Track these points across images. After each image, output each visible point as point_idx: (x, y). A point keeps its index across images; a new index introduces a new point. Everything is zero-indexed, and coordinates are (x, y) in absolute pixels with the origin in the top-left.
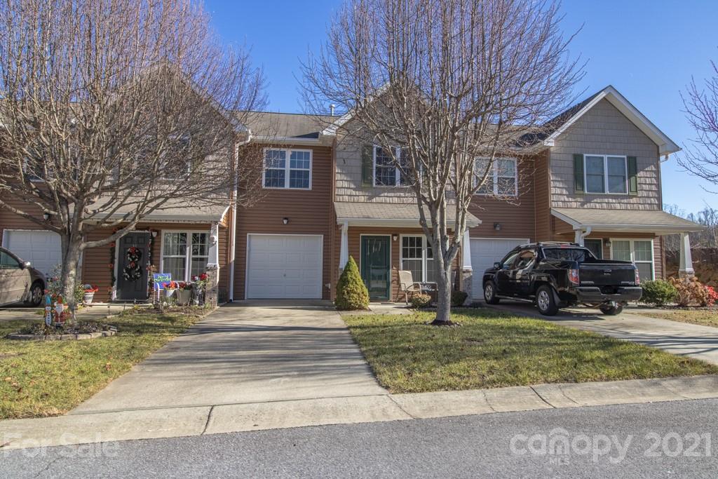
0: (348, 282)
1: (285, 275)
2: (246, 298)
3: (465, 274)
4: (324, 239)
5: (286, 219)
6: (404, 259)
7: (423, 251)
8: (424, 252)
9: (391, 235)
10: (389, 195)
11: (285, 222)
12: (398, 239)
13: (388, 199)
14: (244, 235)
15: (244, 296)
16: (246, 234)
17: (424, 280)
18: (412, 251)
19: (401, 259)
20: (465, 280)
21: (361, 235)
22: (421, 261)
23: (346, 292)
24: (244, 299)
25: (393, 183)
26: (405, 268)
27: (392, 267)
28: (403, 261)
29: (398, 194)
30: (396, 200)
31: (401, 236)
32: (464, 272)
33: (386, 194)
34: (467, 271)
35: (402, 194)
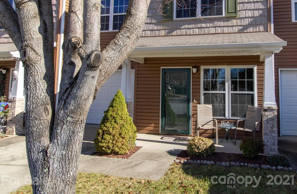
3: (267, 113)
6: (206, 92)
7: (227, 84)
10: (190, 26)
12: (198, 71)
13: (188, 32)
17: (227, 115)
19: (202, 92)
20: (267, 120)
21: (162, 68)
22: (224, 94)
25: (194, 14)
26: (206, 102)
27: (193, 101)
28: (204, 94)
29: (199, 25)
30: (197, 31)
31: (202, 68)
32: (265, 110)
33: (186, 26)
34: (270, 109)
35: (204, 25)
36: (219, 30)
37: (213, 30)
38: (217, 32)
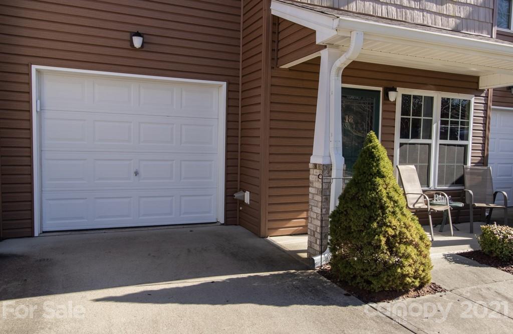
0: (383, 208)
1: (136, 173)
2: (36, 234)
4: (228, 91)
5: (138, 34)
6: (404, 141)
7: (434, 126)
8: (436, 128)
9: (381, 89)
11: (137, 42)
14: (24, 69)
15: (32, 228)
16: (29, 66)
18: (416, 123)
19: (398, 140)
22: (430, 145)
23: (383, 240)
24: (32, 236)
28: (401, 145)
31: (400, 92)
36: (429, 19)
37: (419, 17)
38: (425, 23)
